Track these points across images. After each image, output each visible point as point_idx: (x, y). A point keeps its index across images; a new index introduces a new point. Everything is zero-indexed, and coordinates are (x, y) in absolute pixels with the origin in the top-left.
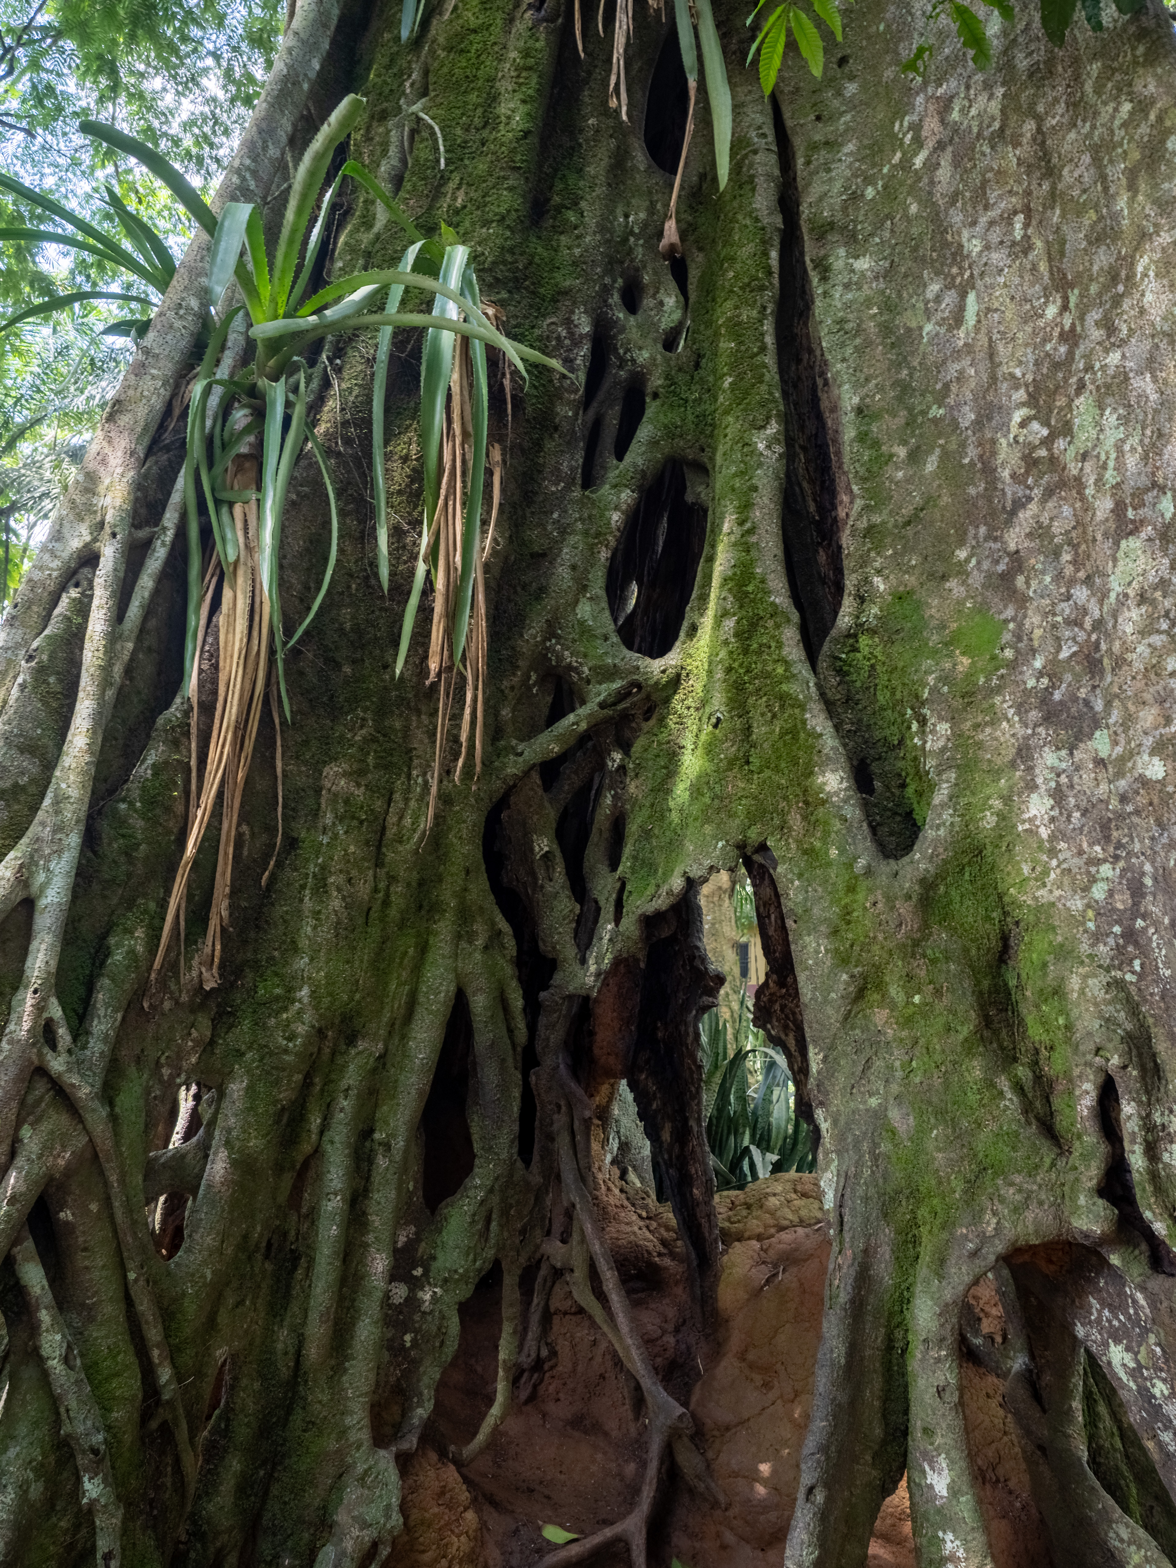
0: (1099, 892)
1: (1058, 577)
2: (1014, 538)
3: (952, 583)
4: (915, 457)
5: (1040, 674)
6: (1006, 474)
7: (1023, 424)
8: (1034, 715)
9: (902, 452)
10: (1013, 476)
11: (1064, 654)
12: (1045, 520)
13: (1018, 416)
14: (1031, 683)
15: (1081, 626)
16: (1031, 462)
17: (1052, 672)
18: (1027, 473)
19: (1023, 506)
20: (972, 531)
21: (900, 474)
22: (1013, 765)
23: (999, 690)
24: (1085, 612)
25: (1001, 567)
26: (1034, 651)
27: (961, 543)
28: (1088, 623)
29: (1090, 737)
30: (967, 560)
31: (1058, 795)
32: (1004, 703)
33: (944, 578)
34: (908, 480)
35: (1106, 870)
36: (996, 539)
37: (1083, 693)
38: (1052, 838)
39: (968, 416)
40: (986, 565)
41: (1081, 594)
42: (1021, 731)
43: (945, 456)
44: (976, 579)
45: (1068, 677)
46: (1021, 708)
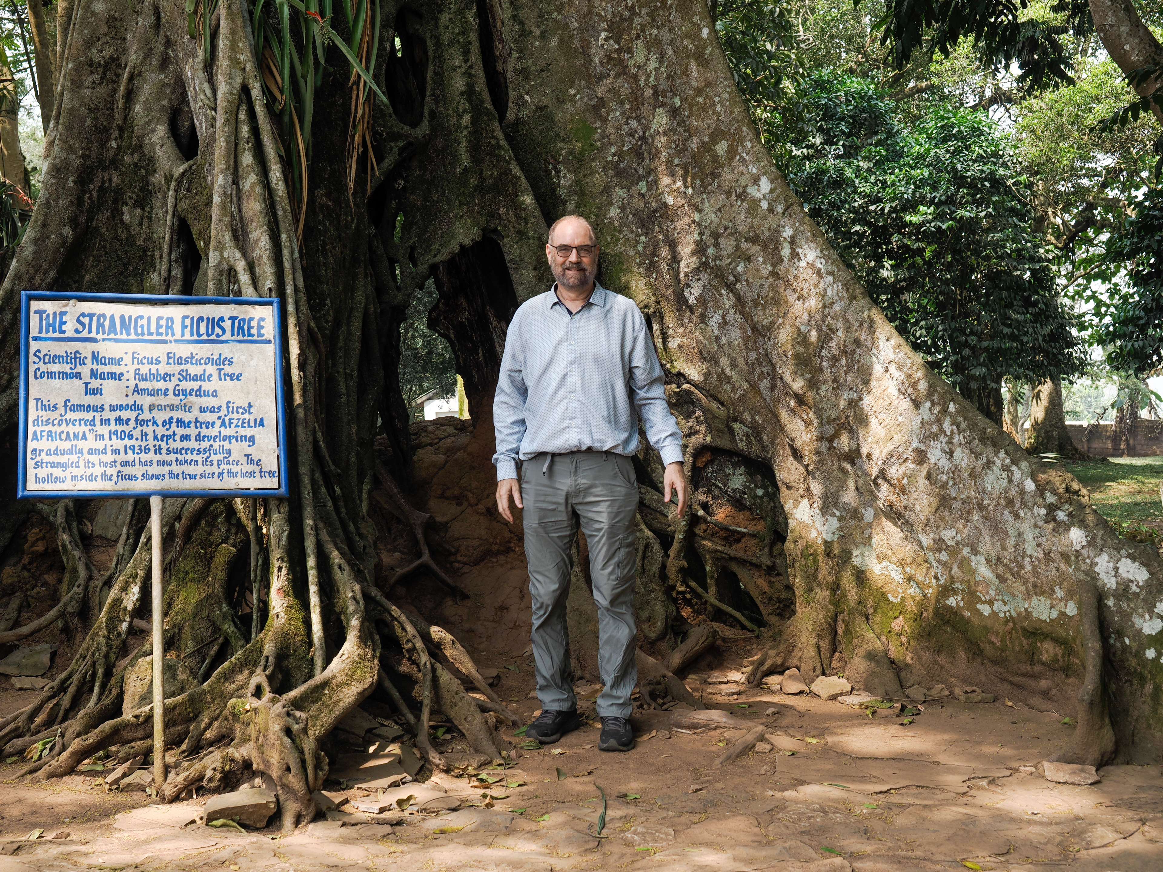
0: (640, 248)
1: (623, 113)
2: (600, 91)
3: (568, 105)
4: (543, 36)
5: (614, 155)
6: (597, 60)
7: (606, 39)
8: (611, 173)
9: (537, 32)
10: (600, 62)
11: (625, 148)
12: (617, 86)
13: (603, 35)
14: (610, 158)
15: (633, 137)
16: (610, 59)
17: (620, 154)
18: (608, 62)
19: (606, 78)
20: (577, 82)
21: (537, 44)
22: (602, 194)
23: (594, 159)
24: (636, 132)
25: (592, 103)
26: (611, 144)
27: (572, 87)
28: (637, 136)
29: (637, 184)
30: (575, 95)
31: (623, 208)
32: (596, 165)
33: (564, 102)
34: (541, 48)
35: (643, 239)
36: (590, 89)
37: (634, 166)
38: (620, 225)
39: (575, 25)
40: (585, 100)
41: (634, 124)
42: (605, 180)
43: (561, 40)
44: (580, 106)
45: (627, 158)
46: (604, 169)
